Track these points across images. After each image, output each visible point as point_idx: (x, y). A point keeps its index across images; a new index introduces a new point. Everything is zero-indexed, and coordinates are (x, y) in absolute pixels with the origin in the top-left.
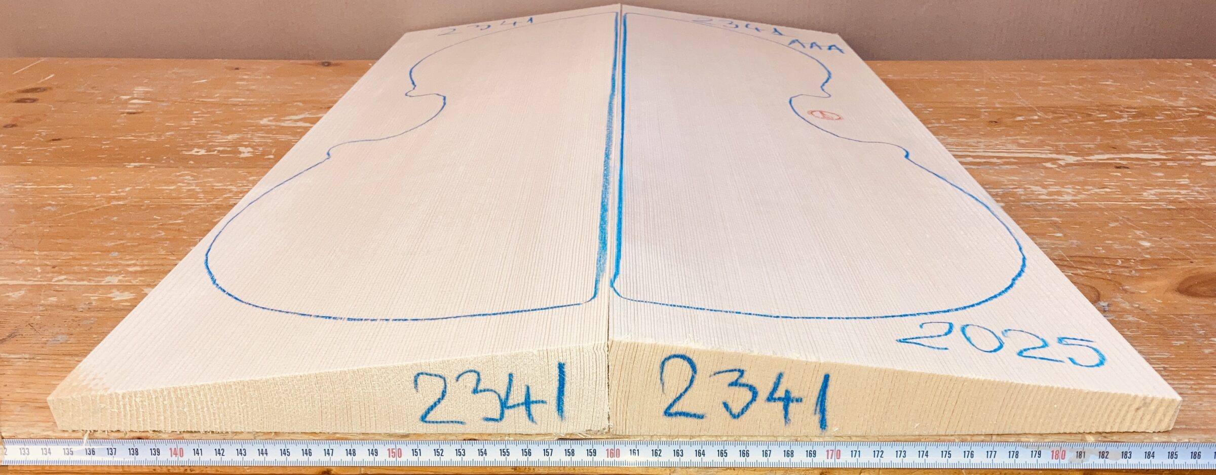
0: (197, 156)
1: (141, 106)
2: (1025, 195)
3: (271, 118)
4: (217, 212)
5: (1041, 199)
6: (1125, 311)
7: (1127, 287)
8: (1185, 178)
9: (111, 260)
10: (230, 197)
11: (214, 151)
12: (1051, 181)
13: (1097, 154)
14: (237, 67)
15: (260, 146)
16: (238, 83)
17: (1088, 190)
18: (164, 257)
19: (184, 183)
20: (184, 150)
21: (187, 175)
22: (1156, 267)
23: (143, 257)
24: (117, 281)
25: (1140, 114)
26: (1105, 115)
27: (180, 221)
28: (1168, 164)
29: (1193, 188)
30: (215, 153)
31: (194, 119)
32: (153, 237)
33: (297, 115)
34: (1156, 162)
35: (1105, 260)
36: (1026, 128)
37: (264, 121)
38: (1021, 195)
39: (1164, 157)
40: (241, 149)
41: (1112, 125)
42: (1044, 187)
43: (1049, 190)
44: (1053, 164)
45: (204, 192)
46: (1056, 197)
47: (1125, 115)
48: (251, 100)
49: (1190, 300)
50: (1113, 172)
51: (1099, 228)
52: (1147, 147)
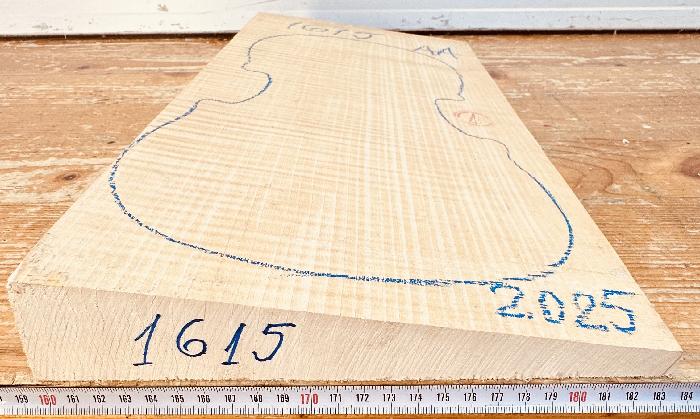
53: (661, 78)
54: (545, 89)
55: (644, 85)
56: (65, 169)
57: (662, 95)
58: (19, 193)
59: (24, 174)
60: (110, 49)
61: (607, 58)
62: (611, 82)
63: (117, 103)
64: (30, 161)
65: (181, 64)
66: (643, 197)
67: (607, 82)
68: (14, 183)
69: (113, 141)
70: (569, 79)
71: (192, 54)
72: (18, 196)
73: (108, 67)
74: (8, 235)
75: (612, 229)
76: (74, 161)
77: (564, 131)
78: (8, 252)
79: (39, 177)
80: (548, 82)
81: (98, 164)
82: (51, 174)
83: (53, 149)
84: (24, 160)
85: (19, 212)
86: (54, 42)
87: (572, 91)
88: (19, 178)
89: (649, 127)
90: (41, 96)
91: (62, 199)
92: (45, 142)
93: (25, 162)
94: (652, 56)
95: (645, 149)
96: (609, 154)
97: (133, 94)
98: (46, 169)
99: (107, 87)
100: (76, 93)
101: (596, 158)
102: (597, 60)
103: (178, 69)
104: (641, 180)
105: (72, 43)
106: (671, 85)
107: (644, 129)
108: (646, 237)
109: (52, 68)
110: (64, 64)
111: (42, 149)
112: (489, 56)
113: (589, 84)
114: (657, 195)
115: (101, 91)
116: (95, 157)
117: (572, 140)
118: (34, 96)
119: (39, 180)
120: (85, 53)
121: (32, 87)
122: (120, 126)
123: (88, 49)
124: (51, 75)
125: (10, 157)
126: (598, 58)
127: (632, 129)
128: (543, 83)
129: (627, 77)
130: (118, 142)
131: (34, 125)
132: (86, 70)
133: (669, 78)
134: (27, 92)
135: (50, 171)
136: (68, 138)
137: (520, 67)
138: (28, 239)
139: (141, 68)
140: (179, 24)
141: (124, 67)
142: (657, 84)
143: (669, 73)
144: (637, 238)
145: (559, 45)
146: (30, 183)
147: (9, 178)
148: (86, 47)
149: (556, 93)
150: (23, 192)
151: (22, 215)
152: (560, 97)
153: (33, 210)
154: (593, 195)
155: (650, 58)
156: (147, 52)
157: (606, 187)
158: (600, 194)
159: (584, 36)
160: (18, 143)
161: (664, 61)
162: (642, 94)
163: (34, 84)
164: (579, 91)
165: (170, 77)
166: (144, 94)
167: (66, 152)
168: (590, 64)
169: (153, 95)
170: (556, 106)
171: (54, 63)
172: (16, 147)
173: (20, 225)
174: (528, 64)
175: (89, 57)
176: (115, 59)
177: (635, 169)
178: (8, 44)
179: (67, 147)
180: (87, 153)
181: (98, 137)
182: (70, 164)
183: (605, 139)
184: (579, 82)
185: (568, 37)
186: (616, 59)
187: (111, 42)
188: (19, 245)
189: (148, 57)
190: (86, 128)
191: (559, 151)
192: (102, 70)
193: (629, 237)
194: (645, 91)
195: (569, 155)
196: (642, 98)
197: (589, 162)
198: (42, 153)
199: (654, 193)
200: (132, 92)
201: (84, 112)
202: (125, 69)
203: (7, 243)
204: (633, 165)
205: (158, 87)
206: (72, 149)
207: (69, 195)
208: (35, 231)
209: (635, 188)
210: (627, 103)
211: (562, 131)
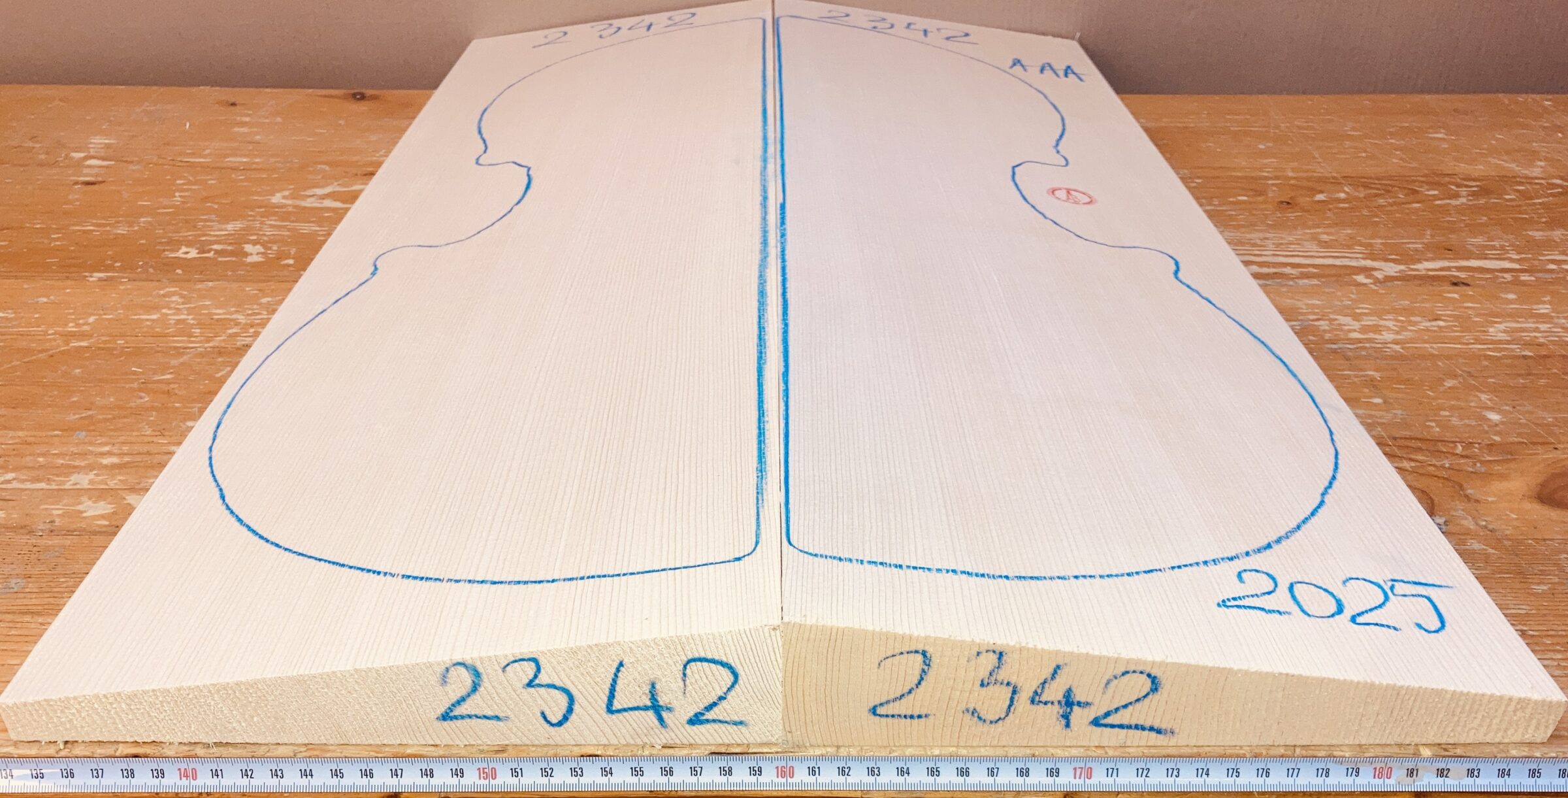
0: (186, 259)
1: (102, 171)
2: (1329, 332)
3: (286, 193)
4: (220, 359)
5: (1352, 339)
6: (1468, 532)
7: (1469, 491)
8: (1544, 303)
9: (77, 444)
10: (236, 335)
11: (209, 251)
12: (1364, 308)
13: (1427, 260)
14: (232, 100)
15: (274, 242)
16: (236, 129)
17: (1415, 324)
18: (151, 439)
19: (170, 309)
20: (168, 250)
21: (174, 294)
22: (1509, 457)
23: (122, 439)
24: (86, 481)
25: (1484, 191)
26: (1436, 192)
27: (168, 376)
28: (1523, 278)
29: (1556, 320)
30: (211, 254)
31: (177, 194)
32: (133, 404)
33: (322, 187)
34: (1506, 275)
35: (1440, 444)
36: (1329, 214)
37: (277, 199)
38: (1325, 331)
39: (1517, 266)
40: (248, 248)
41: (1445, 210)
42: (1357, 317)
43: (1363, 323)
44: (1367, 277)
45: (200, 325)
46: (1371, 335)
47: (1463, 191)
48: (257, 160)
49: (1554, 514)
50: (1449, 292)
51: (1431, 389)
52: (1494, 248)
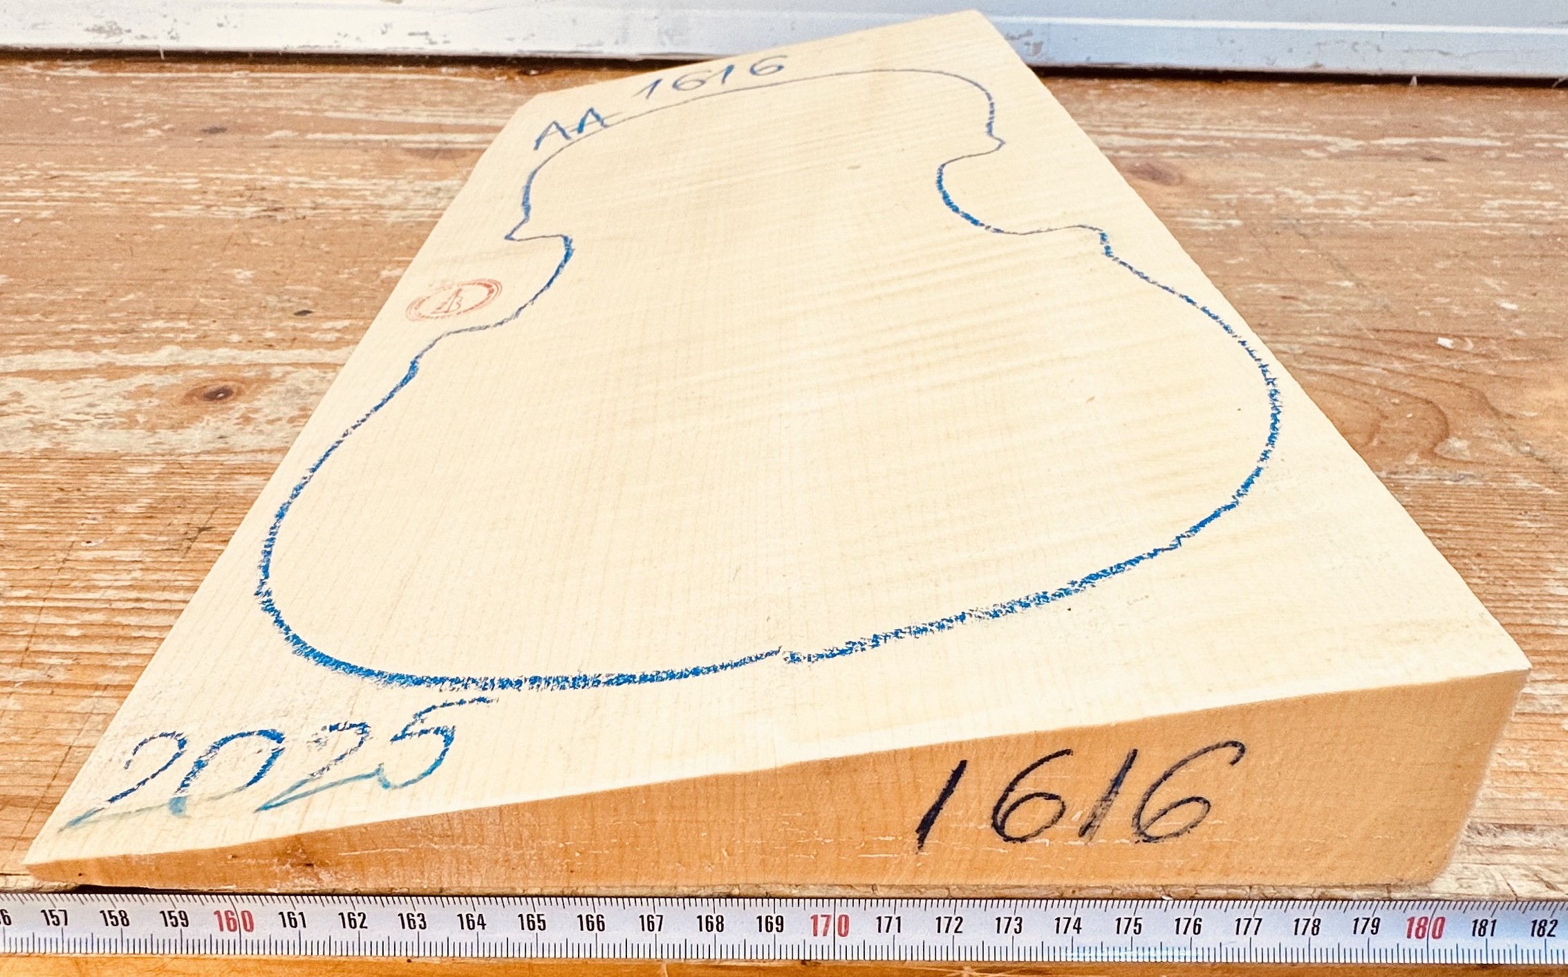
53: (1528, 193)
54: (1274, 211)
55: (1492, 207)
56: (204, 374)
57: (1534, 232)
58: (105, 429)
59: (108, 384)
60: (270, 87)
61: (1403, 141)
62: (1418, 199)
63: (304, 218)
64: (118, 353)
65: (440, 128)
66: (1519, 469)
67: (1408, 199)
68: (91, 405)
69: (306, 309)
70: (1324, 189)
71: (461, 105)
72: (103, 437)
73: (271, 131)
74: (93, 530)
75: (1462, 544)
76: (223, 354)
77: (1328, 312)
78: (101, 571)
79: (145, 391)
80: (1277, 195)
81: (278, 364)
82: (173, 385)
83: (170, 325)
84: (105, 351)
85: (112, 476)
86: (135, 67)
87: (1334, 216)
88: (99, 392)
89: (1514, 307)
90: (123, 198)
91: (210, 447)
92: (148, 308)
93: (107, 356)
94: (1502, 139)
95: (1512, 358)
96: (1433, 366)
97: (337, 198)
98: (160, 374)
99: (276, 179)
100: (205, 192)
101: (1407, 376)
102: (1379, 146)
103: (433, 139)
104: (1510, 429)
105: (178, 71)
106: (1550, 209)
107: (1504, 309)
108: (1539, 563)
109: (139, 131)
110: (165, 121)
111: (144, 326)
112: (1140, 130)
113: (1370, 202)
114: (1550, 464)
115: (263, 188)
116: (271, 346)
117: (1346, 332)
118: (108, 195)
119: (147, 400)
120: (213, 94)
121: (101, 175)
122: (319, 274)
123: (218, 87)
124: (142, 145)
125: (72, 342)
126: (1381, 142)
127: (1477, 311)
128: (1267, 196)
129: (1452, 188)
130: (319, 312)
131: (116, 266)
132: (219, 137)
133: (1545, 192)
134: (89, 186)
135: (170, 379)
136: (202, 300)
137: (1210, 157)
138: (142, 541)
139: (349, 136)
140: (427, 34)
141: (307, 131)
142: (1521, 207)
143: (1543, 180)
144: (1518, 565)
145: (1293, 108)
146: (127, 406)
147: (75, 393)
148: (212, 79)
149: (1298, 220)
150: (114, 427)
151: (121, 483)
152: (1308, 231)
153: (145, 470)
154: (1407, 462)
155: (1499, 144)
156: (357, 97)
157: (1435, 445)
158: (1425, 461)
159: (1345, 87)
160: (85, 308)
161: (1530, 152)
162: (1490, 228)
163: (103, 166)
164: (1349, 219)
165: (418, 159)
166: (363, 197)
167: (200, 333)
168: (1366, 153)
169: (384, 202)
170: (1303, 251)
171: (140, 118)
172: (82, 317)
173: (119, 507)
174: (1227, 151)
175: (224, 106)
176: (283, 112)
177: (1494, 404)
178: (28, 67)
179: (202, 322)
180: (251, 338)
181: (272, 300)
182: (213, 362)
183: (1421, 333)
184: (1348, 197)
185: (1310, 90)
186: (1421, 145)
187: (270, 71)
188: (125, 554)
189: (361, 110)
190: (239, 277)
191: (1321, 358)
192: (257, 137)
193: (1500, 561)
194: (1495, 220)
195: (1346, 368)
196: (1491, 238)
197: (1391, 384)
198: (146, 335)
199: (1542, 460)
200: (336, 193)
201: (230, 237)
202: (310, 136)
203: (94, 549)
204: (1488, 395)
205: (392, 182)
206: (213, 326)
207: (221, 437)
208: (158, 521)
209: (1499, 447)
210: (1461, 248)
211: (1322, 311)
